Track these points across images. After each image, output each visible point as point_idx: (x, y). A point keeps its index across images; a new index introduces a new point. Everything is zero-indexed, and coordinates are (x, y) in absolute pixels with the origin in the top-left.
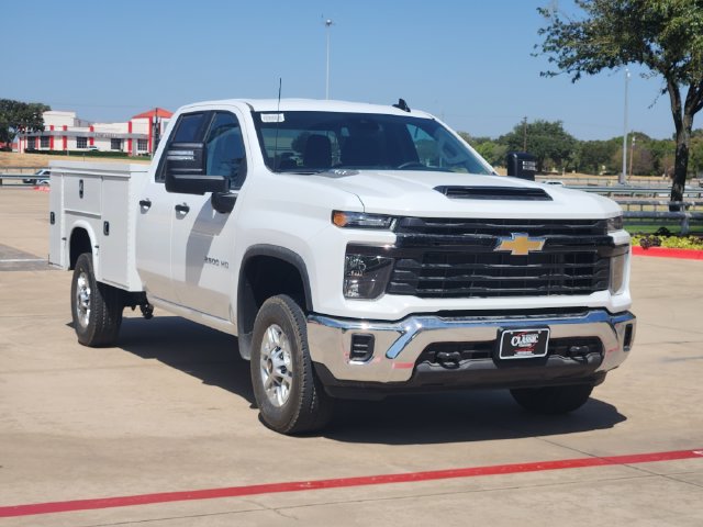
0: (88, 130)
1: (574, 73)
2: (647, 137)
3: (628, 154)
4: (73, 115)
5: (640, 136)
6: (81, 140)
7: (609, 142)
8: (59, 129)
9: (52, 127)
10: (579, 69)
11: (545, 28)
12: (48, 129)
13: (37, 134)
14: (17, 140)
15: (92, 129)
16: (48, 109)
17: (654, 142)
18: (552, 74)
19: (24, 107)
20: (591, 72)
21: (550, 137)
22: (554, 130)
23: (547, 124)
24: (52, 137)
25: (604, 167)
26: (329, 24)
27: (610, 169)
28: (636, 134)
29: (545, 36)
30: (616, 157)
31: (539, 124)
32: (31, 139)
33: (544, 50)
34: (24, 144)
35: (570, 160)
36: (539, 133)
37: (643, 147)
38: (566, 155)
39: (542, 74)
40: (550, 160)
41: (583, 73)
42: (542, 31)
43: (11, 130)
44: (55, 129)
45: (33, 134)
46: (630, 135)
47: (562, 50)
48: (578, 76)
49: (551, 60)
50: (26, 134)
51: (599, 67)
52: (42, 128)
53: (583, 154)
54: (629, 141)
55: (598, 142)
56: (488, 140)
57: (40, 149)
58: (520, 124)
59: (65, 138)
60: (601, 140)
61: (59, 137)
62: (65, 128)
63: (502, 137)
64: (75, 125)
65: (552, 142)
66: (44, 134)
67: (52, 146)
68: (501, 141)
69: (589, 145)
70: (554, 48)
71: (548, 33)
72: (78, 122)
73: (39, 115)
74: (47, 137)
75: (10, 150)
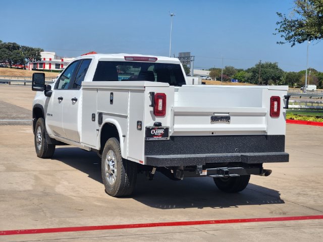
0: (60, 61)
1: (292, 43)
2: (316, 71)
3: (308, 78)
4: (54, 53)
5: (313, 70)
6: (57, 65)
7: (299, 73)
8: (47, 60)
10: (294, 41)
11: (280, 22)
12: (43, 60)
13: (38, 62)
14: (28, 64)
15: (62, 60)
16: (42, 51)
17: (320, 74)
18: (282, 43)
19: (32, 49)
20: (300, 43)
21: (272, 70)
22: (274, 67)
23: (271, 64)
24: (44, 64)
25: (296, 84)
26: (172, 15)
27: (299, 85)
28: (311, 69)
29: (279, 25)
30: (301, 80)
31: (267, 64)
32: (35, 64)
33: (279, 32)
34: (31, 66)
35: (281, 80)
36: (267, 67)
37: (314, 75)
38: (279, 78)
39: (277, 43)
40: (271, 80)
41: (296, 43)
42: (278, 23)
43: (26, 60)
44: (46, 60)
45: (36, 62)
46: (309, 70)
47: (287, 32)
48: (294, 44)
49: (282, 36)
50: (33, 62)
51: (304, 40)
52: (40, 60)
53: (287, 78)
54: (308, 73)
55: (294, 72)
56: (242, 70)
57: (39, 69)
58: (258, 63)
59: (50, 64)
60: (295, 72)
61: (48, 64)
62: (50, 59)
63: (249, 69)
64: (55, 59)
65: (272, 72)
66: (41, 62)
67: (44, 67)
68: (248, 71)
69: (290, 74)
70: (284, 31)
71: (281, 24)
72: (56, 57)
73: (39, 53)
74: (42, 64)
75: (25, 69)
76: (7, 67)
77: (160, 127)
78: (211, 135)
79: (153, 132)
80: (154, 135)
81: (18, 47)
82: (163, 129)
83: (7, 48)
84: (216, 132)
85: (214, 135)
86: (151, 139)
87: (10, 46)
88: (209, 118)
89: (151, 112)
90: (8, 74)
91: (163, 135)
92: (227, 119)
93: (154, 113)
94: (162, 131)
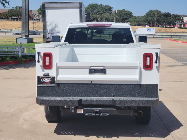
9: (186, 21)
12: (185, 22)
13: (182, 23)
14: (177, 25)
19: (178, 16)
32: (181, 24)
34: (178, 26)
43: (175, 22)
45: (181, 23)
50: (179, 23)
52: (183, 22)
57: (183, 27)
67: (186, 26)
73: (182, 18)
74: (185, 24)
75: (174, 28)
76: (164, 27)
77: (47, 77)
78: (90, 83)
79: (43, 80)
80: (44, 82)
81: (170, 15)
82: (50, 78)
83: (163, 16)
84: (94, 81)
85: (93, 83)
86: (41, 85)
87: (166, 14)
88: (88, 70)
89: (41, 66)
90: (163, 31)
91: (50, 83)
92: (103, 71)
93: (43, 67)
94: (49, 80)
